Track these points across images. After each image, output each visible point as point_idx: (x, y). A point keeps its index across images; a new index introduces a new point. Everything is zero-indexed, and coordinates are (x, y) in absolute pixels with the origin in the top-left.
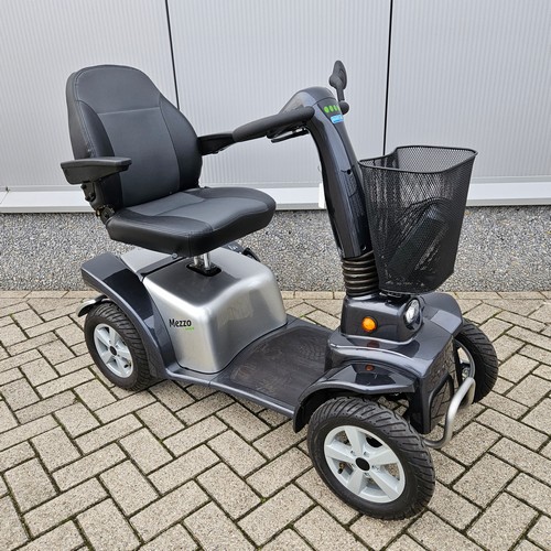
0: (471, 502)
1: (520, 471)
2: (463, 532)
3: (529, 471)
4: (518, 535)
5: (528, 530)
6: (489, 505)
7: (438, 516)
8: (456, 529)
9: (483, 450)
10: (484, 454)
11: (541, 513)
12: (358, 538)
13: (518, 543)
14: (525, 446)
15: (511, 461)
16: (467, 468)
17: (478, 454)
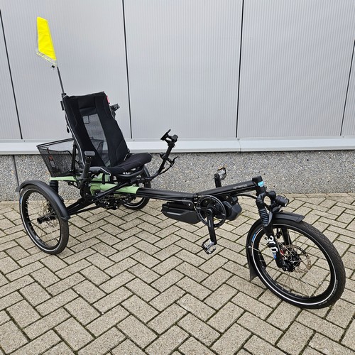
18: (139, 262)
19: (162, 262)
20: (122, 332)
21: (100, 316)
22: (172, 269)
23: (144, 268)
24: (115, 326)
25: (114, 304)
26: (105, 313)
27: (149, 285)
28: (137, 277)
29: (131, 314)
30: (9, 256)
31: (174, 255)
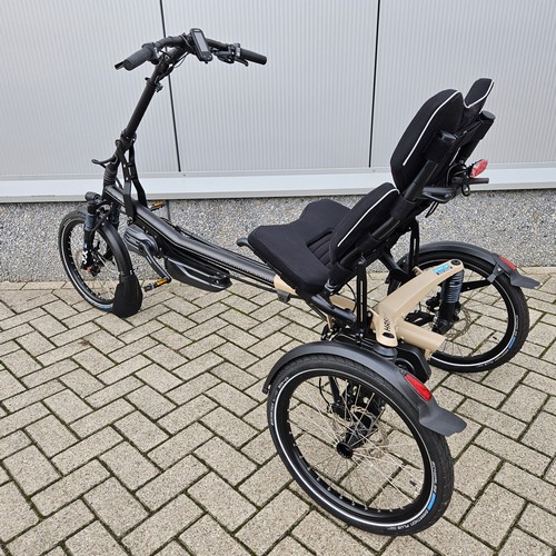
0: (156, 465)
1: (216, 435)
2: (133, 493)
3: (222, 434)
4: (179, 490)
5: (191, 485)
6: (171, 466)
7: (119, 480)
8: (128, 490)
9: (194, 419)
10: (193, 423)
11: (211, 469)
12: (33, 507)
13: (176, 497)
14: (234, 414)
15: (212, 428)
16: (171, 436)
17: (188, 422)
18: (466, 397)
19: (508, 396)
20: (537, 538)
21: (472, 505)
22: (539, 411)
23: (484, 408)
24: (515, 525)
25: (482, 481)
26: (477, 497)
27: (518, 441)
28: (484, 426)
29: (528, 502)
30: (223, 381)
31: (520, 382)
